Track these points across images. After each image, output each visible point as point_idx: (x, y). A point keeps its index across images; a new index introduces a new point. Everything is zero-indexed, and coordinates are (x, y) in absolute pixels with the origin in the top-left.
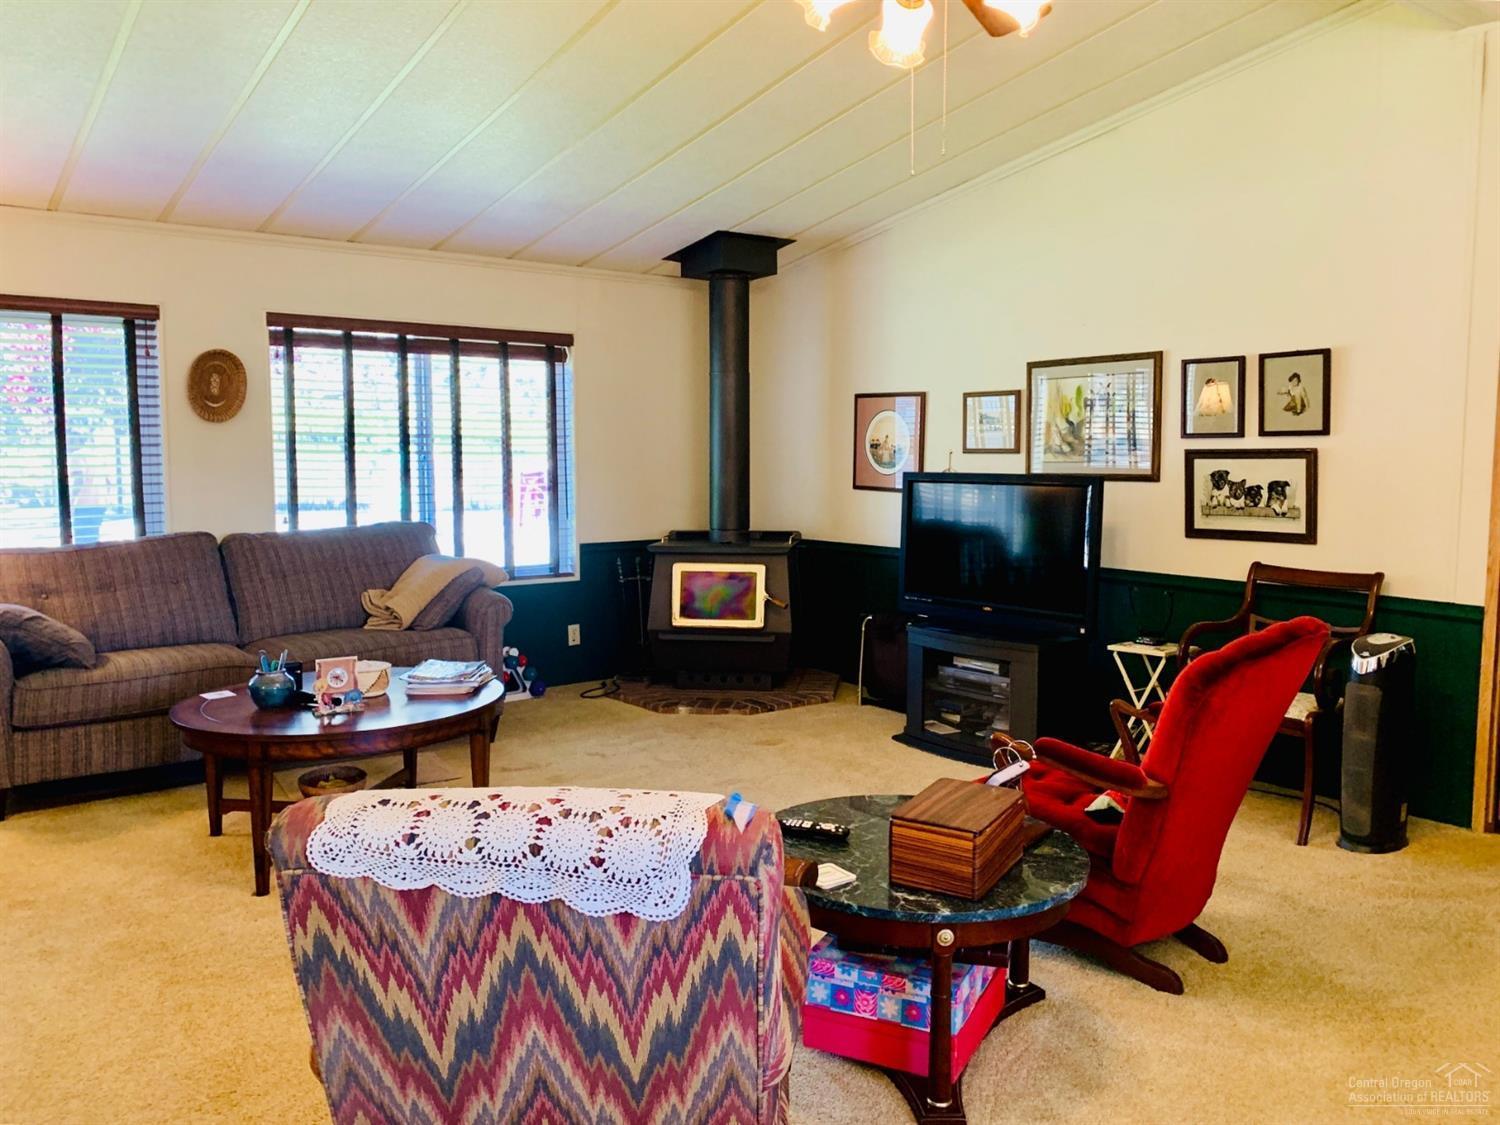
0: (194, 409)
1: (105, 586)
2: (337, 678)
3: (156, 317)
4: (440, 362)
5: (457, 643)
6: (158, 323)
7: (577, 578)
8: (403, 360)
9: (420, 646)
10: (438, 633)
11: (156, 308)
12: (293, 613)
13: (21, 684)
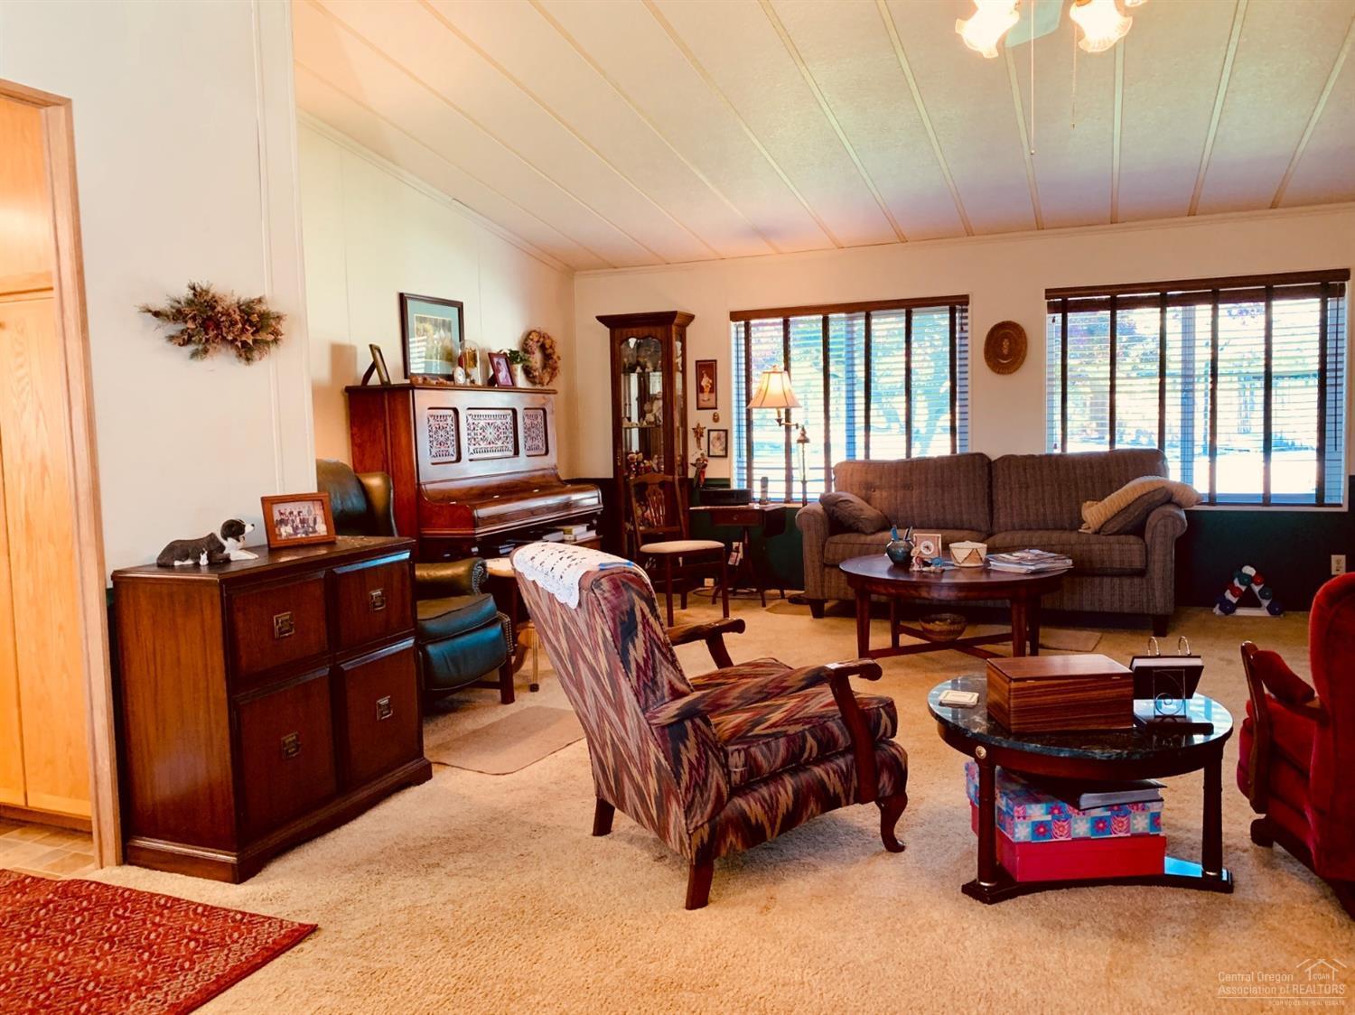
0: (989, 365)
1: (907, 487)
2: (927, 547)
3: (967, 304)
4: (1203, 312)
5: (1126, 547)
6: (969, 307)
7: (1345, 509)
8: (1163, 312)
9: (1093, 547)
10: (1112, 539)
11: (966, 297)
12: (1028, 515)
13: (830, 539)
